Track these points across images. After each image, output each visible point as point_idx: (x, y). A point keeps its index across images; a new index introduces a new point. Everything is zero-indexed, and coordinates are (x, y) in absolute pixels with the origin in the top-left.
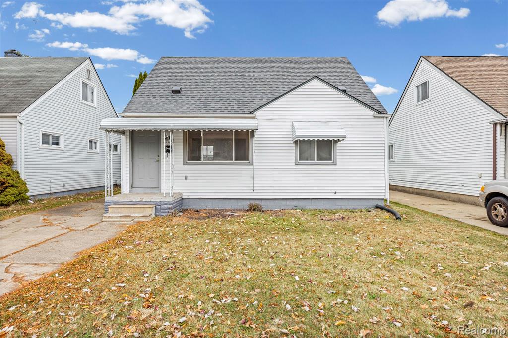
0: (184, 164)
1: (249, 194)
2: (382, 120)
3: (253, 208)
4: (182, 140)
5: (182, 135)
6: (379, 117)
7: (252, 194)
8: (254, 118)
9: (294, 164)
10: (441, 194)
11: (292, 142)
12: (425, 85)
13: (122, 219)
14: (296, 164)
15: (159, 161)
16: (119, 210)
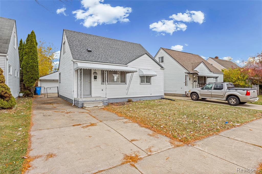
0: (102, 84)
1: (125, 96)
2: (162, 70)
3: (129, 101)
4: (101, 74)
5: (101, 71)
6: (162, 69)
7: (126, 96)
8: (127, 66)
9: (139, 84)
10: (168, 94)
11: (139, 76)
12: (162, 58)
13: (94, 108)
14: (140, 84)
15: (90, 83)
16: (89, 104)
